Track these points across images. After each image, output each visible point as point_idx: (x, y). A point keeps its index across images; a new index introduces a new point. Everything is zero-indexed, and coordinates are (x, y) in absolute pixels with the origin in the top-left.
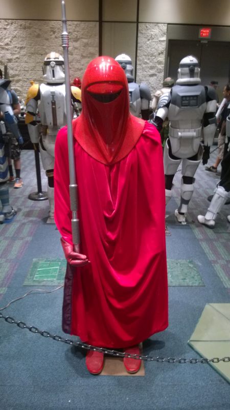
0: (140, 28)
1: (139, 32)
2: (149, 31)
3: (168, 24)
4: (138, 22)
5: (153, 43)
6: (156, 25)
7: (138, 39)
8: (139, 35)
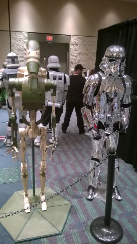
0: (11, 34)
1: (11, 37)
2: (17, 36)
3: (28, 32)
4: (10, 31)
5: (20, 43)
6: (21, 33)
7: (11, 40)
8: (11, 38)
